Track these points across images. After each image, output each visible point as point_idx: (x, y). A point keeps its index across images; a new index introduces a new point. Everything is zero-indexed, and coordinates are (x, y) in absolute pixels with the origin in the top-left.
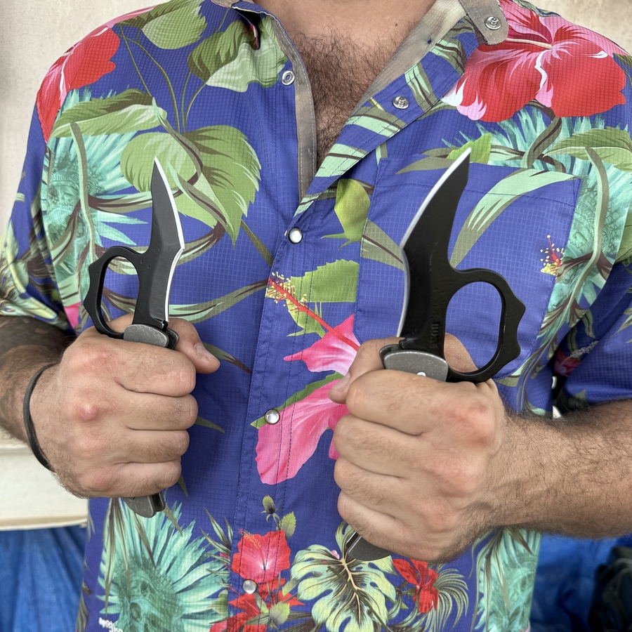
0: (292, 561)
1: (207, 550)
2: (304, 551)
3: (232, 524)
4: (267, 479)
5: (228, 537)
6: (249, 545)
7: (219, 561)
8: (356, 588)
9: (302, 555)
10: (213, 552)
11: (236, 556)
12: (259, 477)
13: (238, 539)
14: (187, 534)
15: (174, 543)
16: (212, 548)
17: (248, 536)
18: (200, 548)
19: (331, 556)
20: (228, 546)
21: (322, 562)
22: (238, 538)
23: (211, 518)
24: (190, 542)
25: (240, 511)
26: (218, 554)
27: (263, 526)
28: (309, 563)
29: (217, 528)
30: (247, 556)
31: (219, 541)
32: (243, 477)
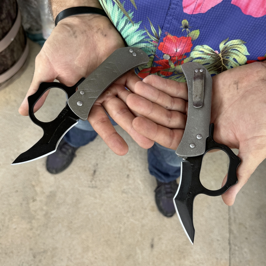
0: (192, 49)
1: (146, 38)
2: (200, 46)
3: (162, 29)
5: (159, 34)
6: (170, 40)
7: (152, 44)
9: (199, 48)
10: (149, 40)
11: (161, 43)
13: (164, 37)
14: (136, 26)
15: (129, 28)
16: (148, 37)
17: (169, 36)
18: (142, 35)
19: (214, 52)
20: (158, 38)
21: (208, 54)
22: (164, 35)
23: (151, 23)
24: (138, 30)
25: (168, 23)
26: (152, 41)
27: (179, 33)
28: (201, 53)
29: (153, 29)
30: (168, 45)
31: (153, 35)
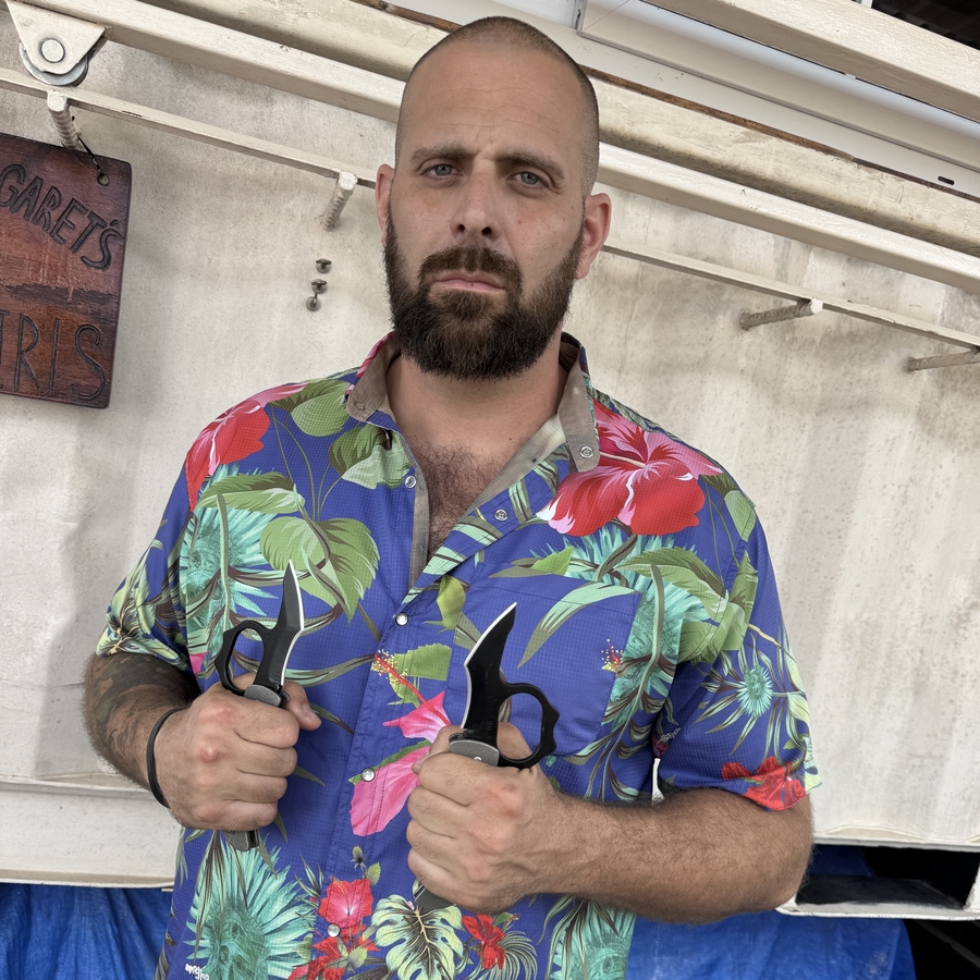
0: (374, 909)
1: (298, 894)
2: (386, 900)
3: (324, 870)
4: (358, 831)
5: (319, 883)
6: (336, 890)
7: (308, 905)
8: (428, 941)
9: (383, 903)
10: (304, 896)
11: (324, 900)
12: (351, 828)
13: (328, 885)
14: (282, 878)
15: (268, 886)
16: (303, 892)
17: (337, 882)
18: (292, 892)
19: (407, 906)
20: (318, 891)
21: (399, 911)
22: (327, 883)
23: (305, 864)
24: (283, 885)
25: (332, 858)
26: (308, 898)
27: (352, 873)
28: (388, 911)
29: (310, 874)
30: (334, 901)
31: (310, 886)
32: (338, 827)
